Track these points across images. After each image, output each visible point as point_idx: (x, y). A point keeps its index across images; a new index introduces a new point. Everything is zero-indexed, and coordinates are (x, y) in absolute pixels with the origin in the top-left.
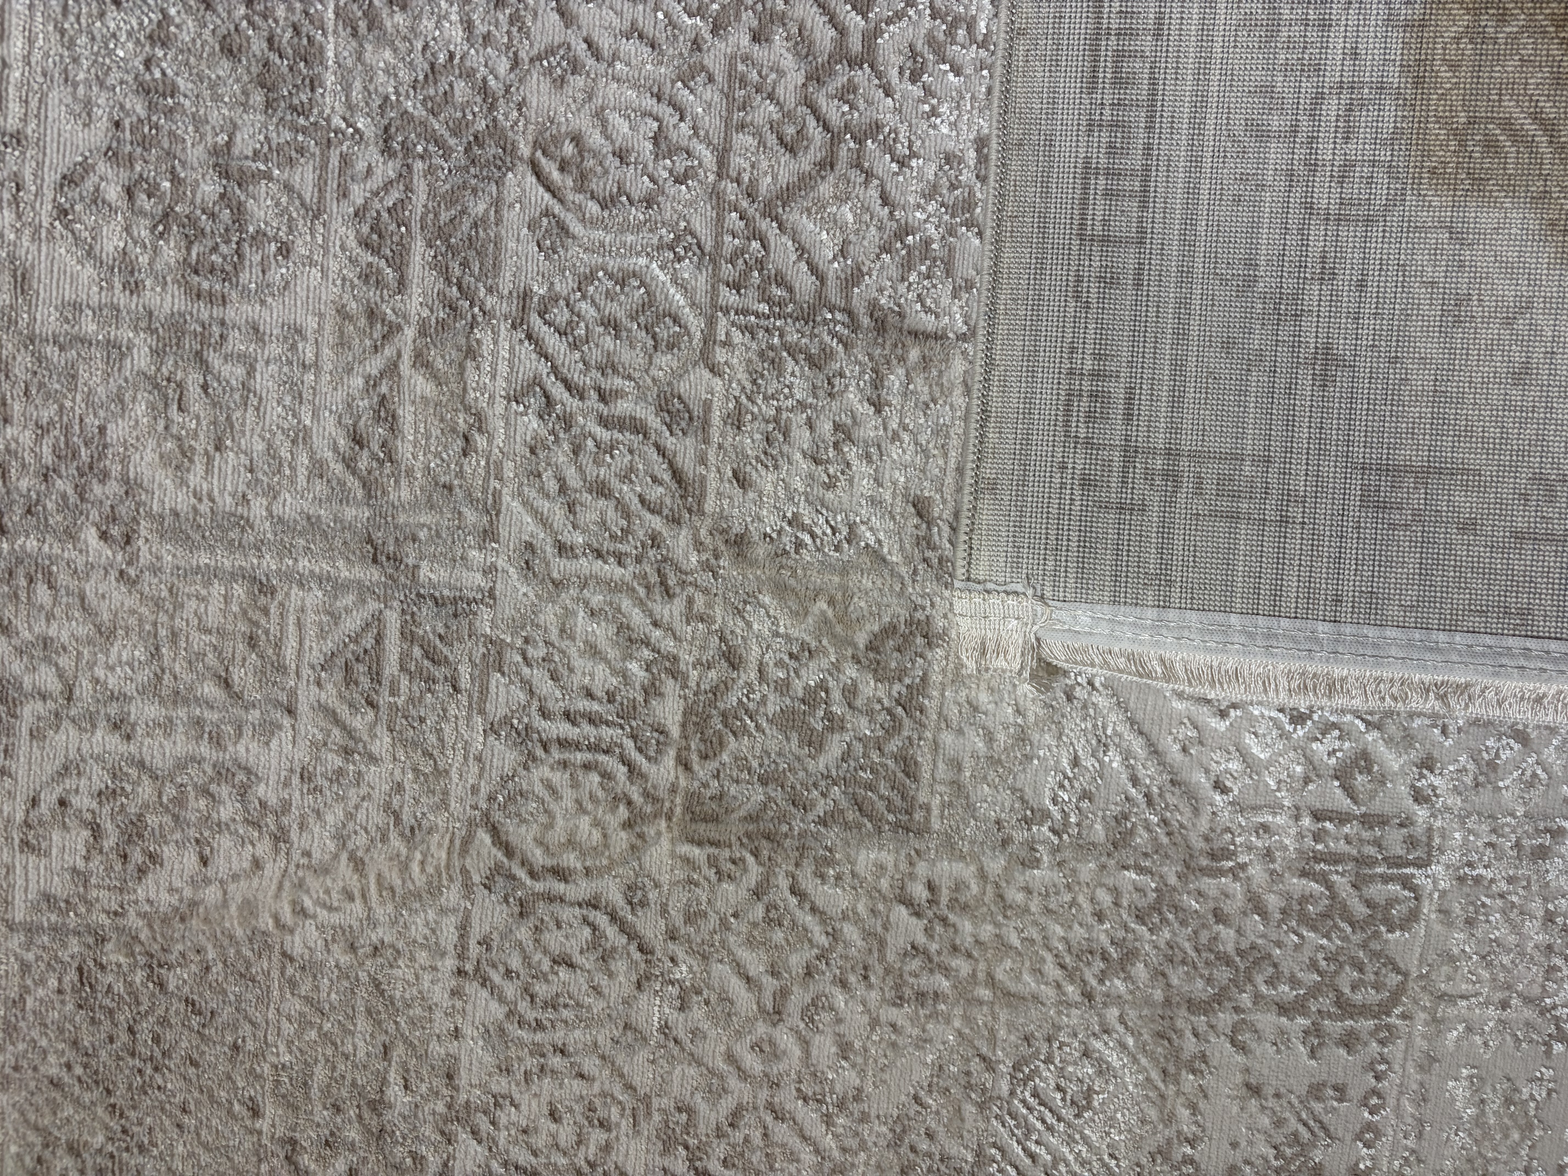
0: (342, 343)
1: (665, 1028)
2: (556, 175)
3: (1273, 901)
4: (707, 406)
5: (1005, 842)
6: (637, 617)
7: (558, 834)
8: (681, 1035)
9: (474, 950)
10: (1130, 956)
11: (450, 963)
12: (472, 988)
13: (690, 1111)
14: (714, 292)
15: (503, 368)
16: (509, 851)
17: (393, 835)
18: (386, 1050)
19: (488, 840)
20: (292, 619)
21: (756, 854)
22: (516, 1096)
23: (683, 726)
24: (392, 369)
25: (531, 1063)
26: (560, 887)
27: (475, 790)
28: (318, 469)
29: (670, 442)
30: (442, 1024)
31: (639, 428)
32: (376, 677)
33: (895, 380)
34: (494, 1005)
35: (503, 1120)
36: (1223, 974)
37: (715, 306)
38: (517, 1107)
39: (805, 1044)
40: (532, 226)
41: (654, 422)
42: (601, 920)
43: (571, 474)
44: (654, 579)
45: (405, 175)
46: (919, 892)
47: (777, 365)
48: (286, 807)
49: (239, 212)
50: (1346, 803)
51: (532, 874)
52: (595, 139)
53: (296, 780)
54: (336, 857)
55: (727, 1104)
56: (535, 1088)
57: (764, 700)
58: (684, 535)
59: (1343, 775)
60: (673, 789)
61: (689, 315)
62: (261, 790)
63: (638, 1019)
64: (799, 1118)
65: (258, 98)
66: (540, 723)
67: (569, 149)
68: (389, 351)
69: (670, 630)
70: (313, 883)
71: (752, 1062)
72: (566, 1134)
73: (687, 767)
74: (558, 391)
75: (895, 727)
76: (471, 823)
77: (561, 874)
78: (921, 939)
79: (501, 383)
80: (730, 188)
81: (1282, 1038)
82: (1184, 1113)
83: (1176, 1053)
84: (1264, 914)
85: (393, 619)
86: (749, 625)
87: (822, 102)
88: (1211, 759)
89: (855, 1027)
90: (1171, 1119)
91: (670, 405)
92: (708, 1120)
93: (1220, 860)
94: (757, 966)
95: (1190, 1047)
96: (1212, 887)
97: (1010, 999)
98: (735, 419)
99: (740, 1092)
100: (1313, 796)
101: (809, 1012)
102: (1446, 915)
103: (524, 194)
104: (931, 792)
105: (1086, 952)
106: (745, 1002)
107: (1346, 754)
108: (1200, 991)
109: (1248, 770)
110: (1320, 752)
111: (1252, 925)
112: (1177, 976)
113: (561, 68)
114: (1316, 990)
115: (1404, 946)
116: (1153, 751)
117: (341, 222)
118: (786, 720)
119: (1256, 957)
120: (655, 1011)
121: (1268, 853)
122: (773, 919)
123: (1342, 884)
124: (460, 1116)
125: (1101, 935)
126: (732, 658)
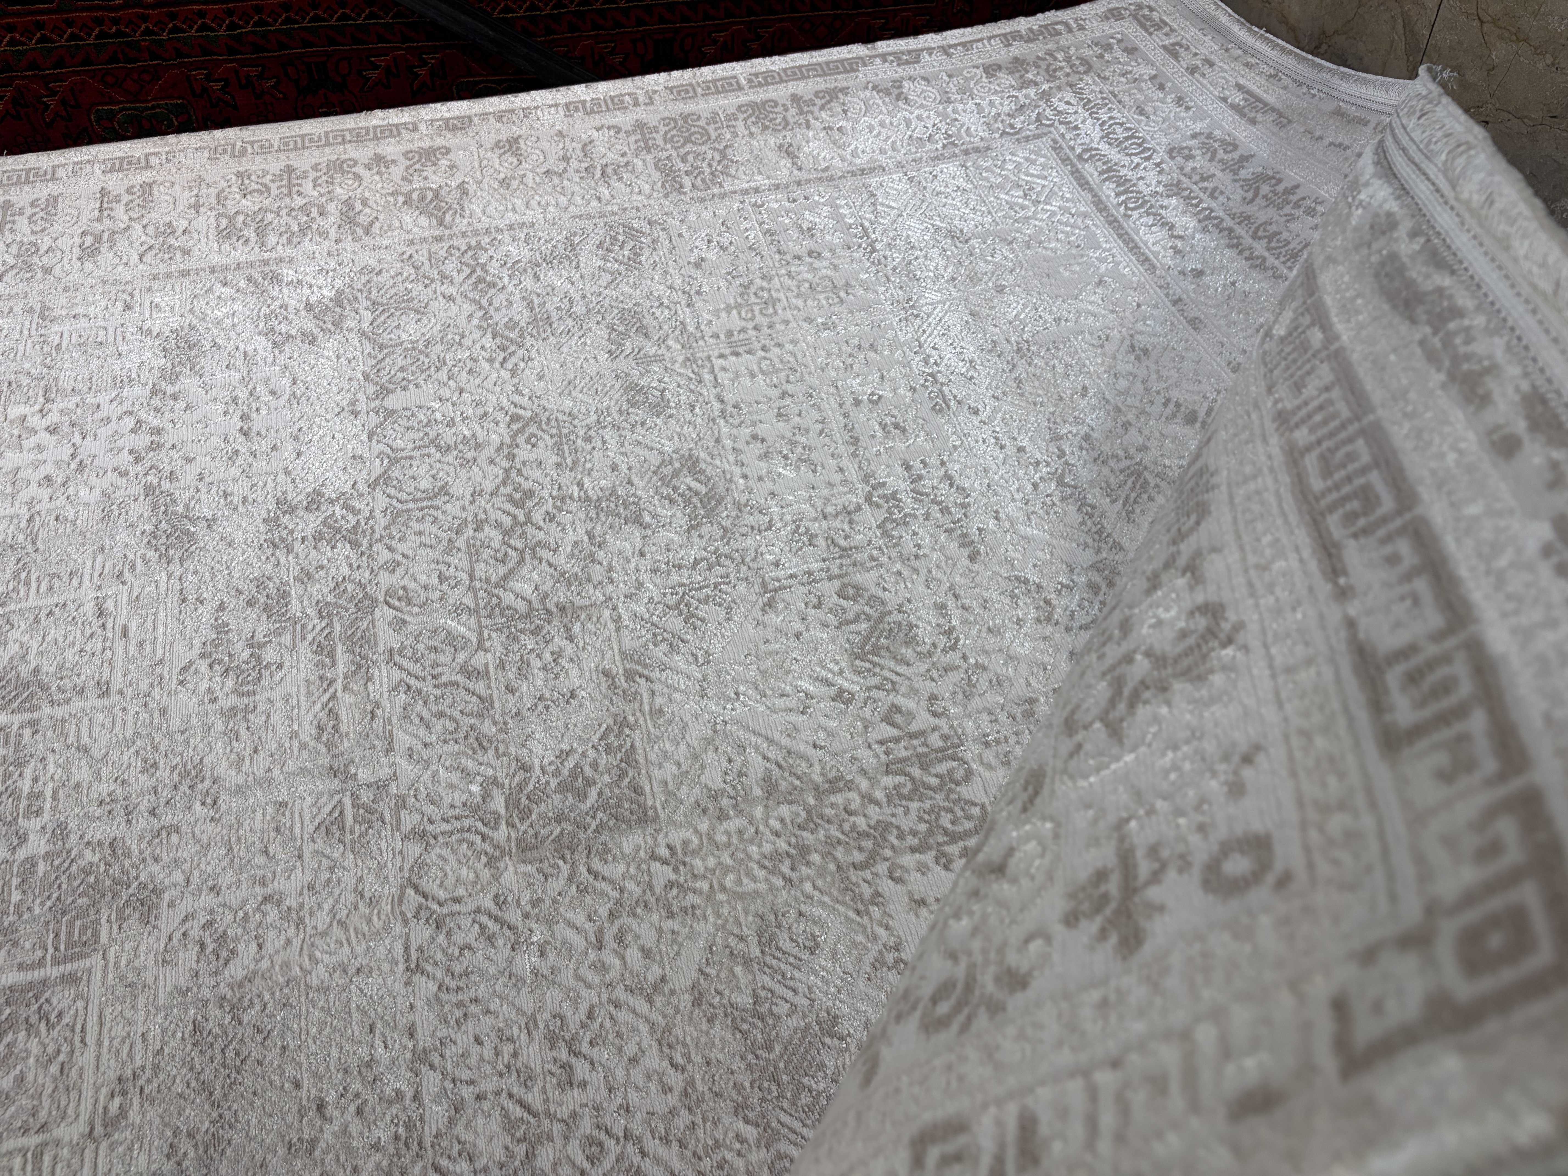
0: (309, 693)
1: (535, 972)
2: (397, 603)
3: (879, 795)
4: (486, 666)
5: (704, 811)
6: (470, 764)
7: (451, 879)
8: (545, 973)
9: (414, 955)
10: (804, 851)
11: (401, 967)
12: (416, 978)
13: (562, 1018)
14: (479, 622)
15: (385, 680)
16: (425, 896)
17: (361, 905)
18: (372, 1029)
19: (413, 893)
20: (297, 815)
21: (563, 858)
22: (453, 1036)
23: (507, 808)
24: (333, 697)
25: (458, 1013)
26: (457, 907)
27: (401, 869)
28: (303, 746)
29: (471, 686)
30: (402, 1004)
31: (456, 684)
32: (342, 829)
33: (577, 628)
34: (431, 984)
35: (448, 1053)
36: (868, 844)
37: (480, 627)
38: (455, 1043)
39: (623, 958)
40: (390, 624)
41: (460, 678)
42: (484, 919)
43: (425, 714)
44: (475, 745)
45: (330, 624)
46: (663, 852)
47: (516, 639)
48: (302, 906)
49: (259, 659)
50: (895, 732)
51: (440, 904)
52: (412, 585)
53: (306, 891)
54: (331, 925)
55: (584, 1008)
56: (463, 1028)
57: (548, 783)
58: (487, 722)
59: (888, 720)
60: (509, 838)
61: (468, 634)
62: (288, 903)
63: (517, 969)
64: (631, 1003)
65: (264, 617)
66: (430, 828)
67: (401, 592)
68: (331, 690)
69: (489, 765)
70: (318, 942)
71: (591, 976)
72: (487, 1052)
73: (514, 826)
74: (412, 682)
75: (622, 775)
76: (402, 887)
77: (457, 900)
78: (673, 877)
79: (385, 686)
80: (478, 584)
81: (922, 869)
82: (881, 932)
83: (857, 897)
84: (877, 803)
85: (347, 801)
86: (531, 751)
87: (512, 542)
88: (806, 735)
89: (649, 938)
90: (875, 938)
91: (467, 671)
92: (574, 1019)
93: (836, 784)
94: (580, 919)
95: (867, 891)
96: (838, 799)
97: (741, 897)
98: (502, 665)
99: (589, 997)
100: (873, 735)
101: (620, 939)
102: (989, 767)
103: (384, 614)
104: (654, 798)
105: (777, 856)
106: (578, 941)
107: (883, 708)
108: (858, 857)
109: (830, 734)
110: (867, 712)
111: (872, 810)
112: (839, 853)
113: (392, 567)
114: (930, 832)
115: (971, 791)
116: (771, 741)
117: (304, 649)
118: (563, 788)
119: (883, 827)
120: (526, 962)
121: (863, 772)
122: (583, 890)
123: (916, 772)
124: (421, 1057)
125: (782, 845)
126: (526, 768)
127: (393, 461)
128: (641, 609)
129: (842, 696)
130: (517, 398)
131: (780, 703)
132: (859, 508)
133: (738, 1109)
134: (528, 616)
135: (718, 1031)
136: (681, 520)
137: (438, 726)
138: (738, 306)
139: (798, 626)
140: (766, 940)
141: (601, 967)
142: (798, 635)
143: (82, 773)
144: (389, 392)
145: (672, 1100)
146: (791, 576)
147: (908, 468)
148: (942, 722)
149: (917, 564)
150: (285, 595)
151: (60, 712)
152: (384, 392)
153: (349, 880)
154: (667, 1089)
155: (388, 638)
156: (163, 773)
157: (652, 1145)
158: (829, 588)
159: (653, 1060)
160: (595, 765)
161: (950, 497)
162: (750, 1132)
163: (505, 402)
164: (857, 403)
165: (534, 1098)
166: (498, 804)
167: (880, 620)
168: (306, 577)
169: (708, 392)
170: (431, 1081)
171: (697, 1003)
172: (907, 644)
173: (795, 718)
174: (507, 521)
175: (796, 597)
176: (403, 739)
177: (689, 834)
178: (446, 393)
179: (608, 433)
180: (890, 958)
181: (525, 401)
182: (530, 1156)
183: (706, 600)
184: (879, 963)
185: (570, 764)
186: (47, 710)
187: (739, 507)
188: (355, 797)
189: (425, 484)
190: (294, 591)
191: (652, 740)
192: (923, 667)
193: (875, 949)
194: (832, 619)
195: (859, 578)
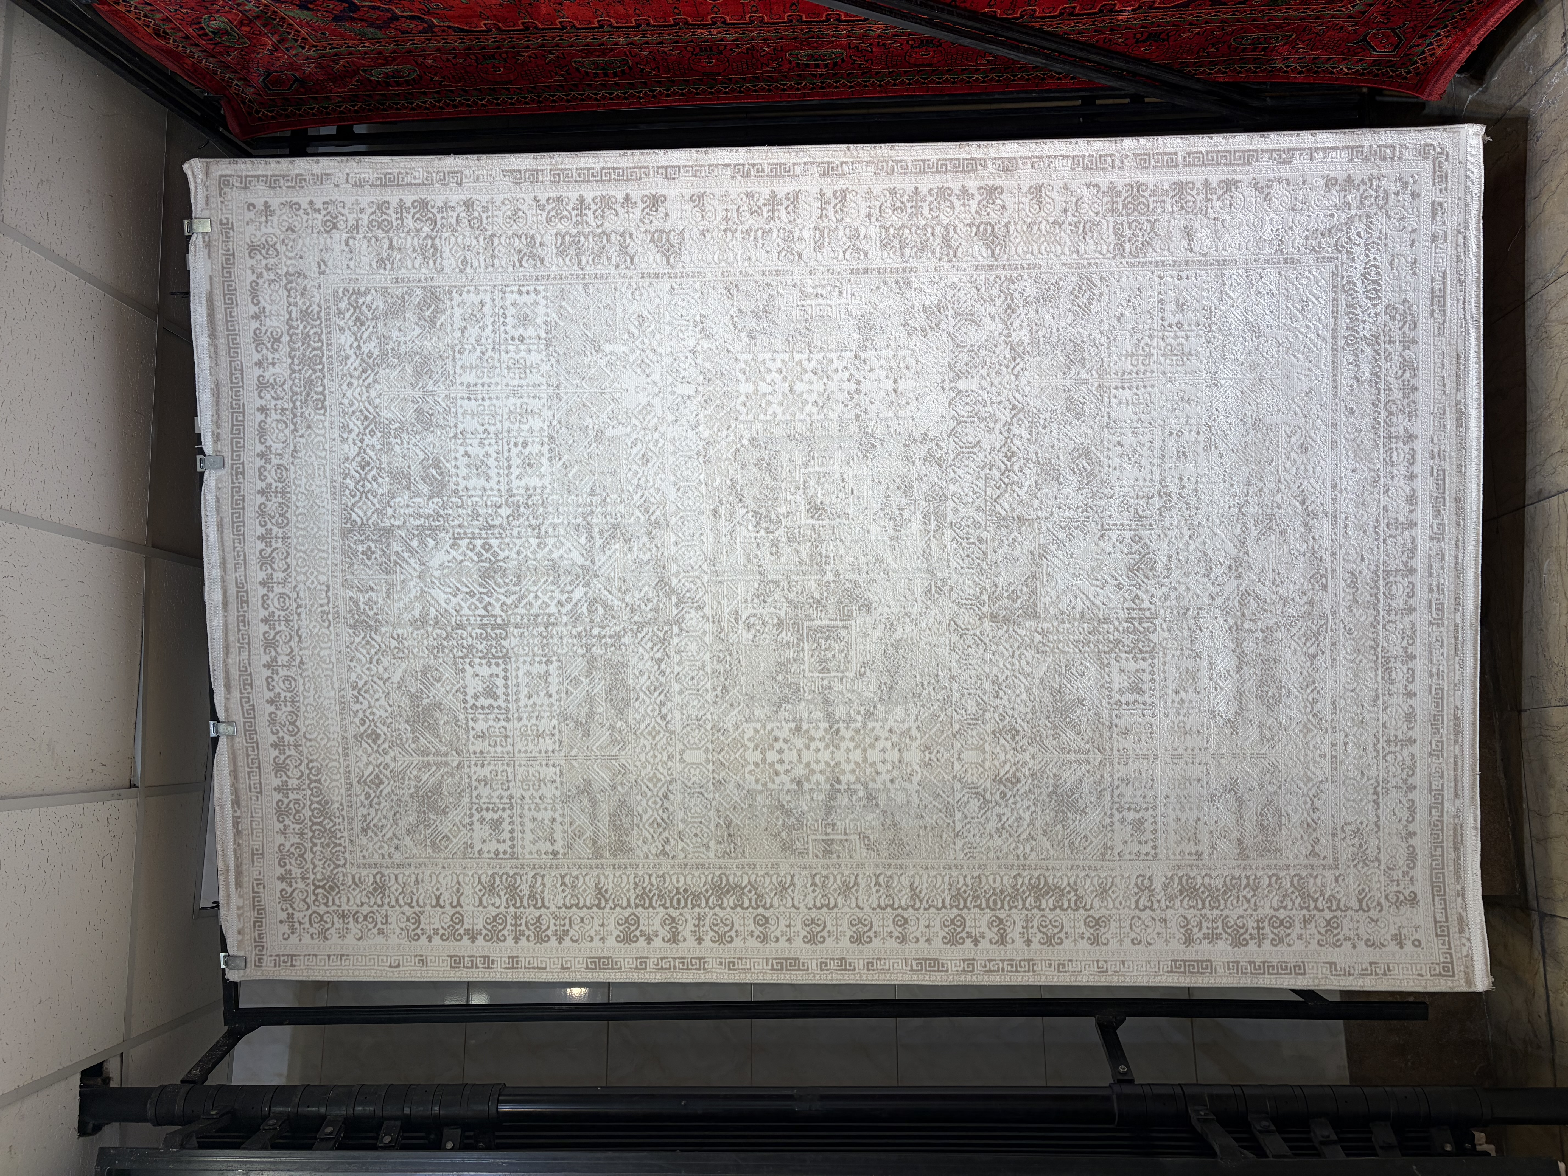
0: (920, 535)
1: (991, 660)
2: (956, 501)
3: (1121, 629)
4: (987, 538)
5: (1057, 618)
6: (977, 580)
7: (966, 622)
8: (994, 661)
9: (953, 645)
10: (1088, 642)
11: (948, 648)
12: (953, 652)
13: (997, 677)
14: (986, 517)
15: (949, 536)
16: (957, 626)
17: (936, 624)
18: (938, 665)
19: (953, 623)
20: (915, 585)
21: (1005, 624)
22: (963, 673)
23: (988, 600)
24: (929, 539)
25: (965, 667)
26: (968, 632)
27: (950, 614)
28: (918, 558)
29: (980, 546)
30: (948, 660)
31: (974, 544)
32: (931, 594)
33: (1023, 529)
34: (957, 655)
35: (961, 678)
36: (1111, 645)
37: (987, 520)
38: (963, 676)
39: (1020, 663)
40: (952, 510)
41: (977, 543)
42: (976, 638)
43: (963, 554)
44: (980, 572)
45: (929, 505)
46: (1040, 630)
47: (1000, 529)
48: (917, 619)
49: (902, 515)
50: (1134, 606)
51: (962, 630)
52: (962, 493)
53: (918, 614)
54: (926, 628)
55: (1005, 675)
56: (966, 672)
57: (1004, 593)
58: (985, 563)
59: (1133, 601)
60: (988, 612)
61: (982, 522)
62: (913, 616)
63: (985, 658)
64: (1020, 678)
65: (904, 496)
66: (961, 601)
67: (957, 496)
68: (929, 536)
69: (984, 581)
70: (922, 633)
71: (1008, 666)
72: (973, 681)
73: (990, 608)
74: (959, 539)
75: (1031, 597)
76: (950, 620)
77: (967, 629)
78: (1041, 640)
79: (949, 539)
80: (988, 498)
81: (1127, 659)
82: (1107, 677)
83: (1102, 663)
84: (1119, 631)
85: (933, 584)
86: (999, 579)
87: (1004, 479)
88: (1102, 599)
89: (1030, 659)
90: (1103, 678)
91: (980, 539)
92: (1002, 678)
93: (1106, 620)
94: (1008, 646)
95: (1106, 662)
96: (1105, 626)
97: (1063, 652)
98: (993, 540)
99: (1007, 672)
100: (1126, 605)
101: (1020, 656)
102: (1163, 630)
103: (950, 504)
104: (1040, 609)
105: (1078, 641)
106: (1006, 654)
107: (1133, 595)
108: (1106, 649)
109: (1110, 600)
110: (1126, 595)
111: (1116, 633)
112: (1100, 646)
113: (954, 481)
114: (1134, 648)
115: (1154, 637)
116: (1087, 597)
117: (919, 515)
118: (1009, 597)
119: (1118, 641)
120: (988, 656)
121: (1118, 618)
122: (1010, 637)
123: (1136, 624)
124: (952, 678)
125: (1081, 638)
126: (996, 586)
127: (959, 423)
128: (1050, 526)
129: (1119, 586)
130: (1016, 394)
131: (1095, 582)
132: (1153, 497)
133: (1047, 717)
134: (1004, 519)
135: (1046, 693)
136: (1076, 484)
137: (967, 560)
138: (1132, 355)
139: (1111, 549)
140: (1068, 669)
141: (1013, 664)
142: (1110, 554)
143: (842, 551)
144: (960, 378)
145: (1028, 710)
146: (1115, 525)
147: (1181, 479)
148: (1153, 607)
149: (1167, 532)
150: (912, 487)
151: (832, 523)
152: (958, 377)
153: (932, 613)
154: (1026, 706)
155: (951, 517)
156: (870, 557)
157: (1019, 721)
158: (1128, 534)
159: (1024, 697)
160: (1021, 591)
161: (1193, 501)
162: (1049, 725)
163: (1011, 397)
164: (1171, 434)
165: (986, 699)
166: (985, 597)
167: (1144, 556)
168: (920, 479)
169: (1105, 410)
170: (955, 685)
171: (1041, 683)
172: (1151, 570)
173: (1098, 589)
174: (1003, 467)
175: (1114, 535)
176: (953, 564)
177: (1050, 625)
178: (985, 384)
179: (1054, 425)
180: (1107, 685)
181: (1019, 397)
182: (983, 714)
183: (1076, 528)
184: (1103, 686)
185: (1012, 588)
186: (828, 521)
187: (1102, 481)
188: (936, 584)
189: (970, 439)
190: (916, 484)
191: (1043, 586)
192: (1153, 582)
193: (1102, 681)
194: (1125, 550)
195: (1142, 533)
